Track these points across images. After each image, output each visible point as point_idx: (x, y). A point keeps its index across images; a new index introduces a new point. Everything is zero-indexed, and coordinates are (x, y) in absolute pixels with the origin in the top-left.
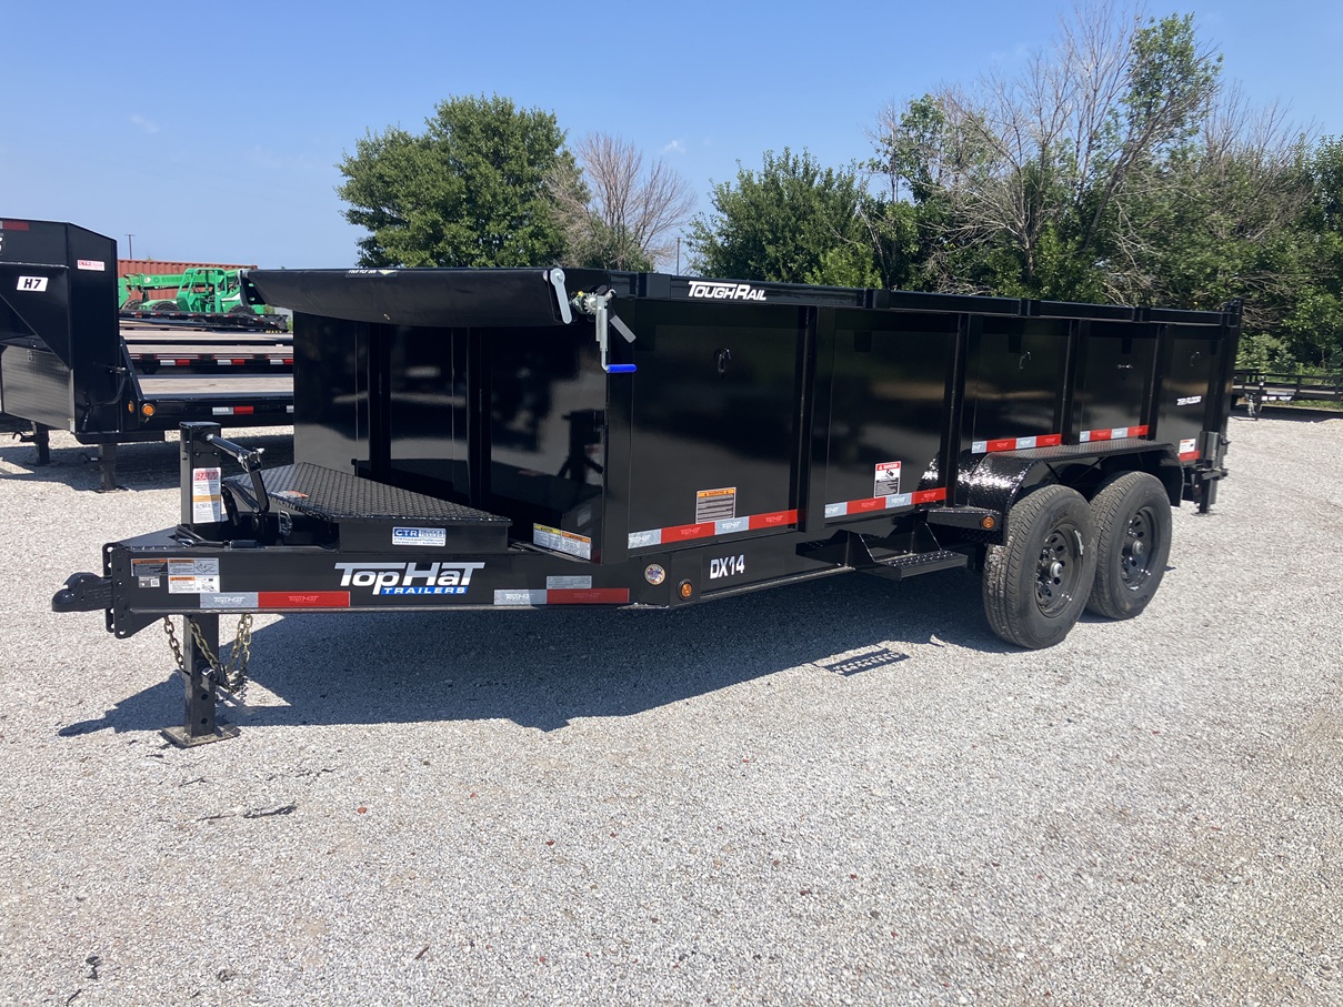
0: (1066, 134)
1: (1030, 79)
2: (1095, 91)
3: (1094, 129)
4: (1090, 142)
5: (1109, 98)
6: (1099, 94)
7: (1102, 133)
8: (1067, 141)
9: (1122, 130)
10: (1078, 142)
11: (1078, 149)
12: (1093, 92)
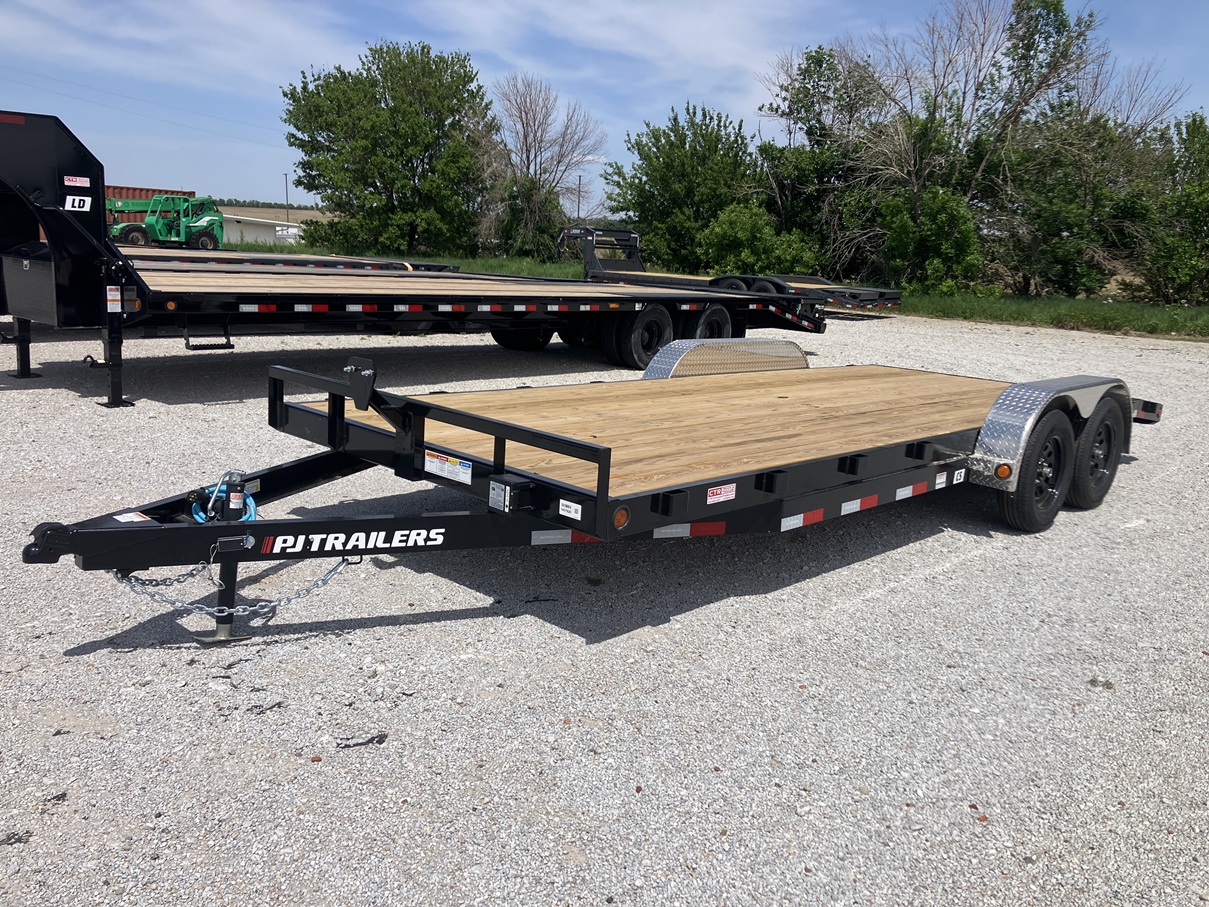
2: (983, 45)
3: (980, 80)
4: (976, 93)
5: (995, 52)
6: (986, 48)
7: (986, 85)
8: (955, 92)
9: (1004, 81)
10: (964, 93)
11: (964, 98)
12: (979, 46)
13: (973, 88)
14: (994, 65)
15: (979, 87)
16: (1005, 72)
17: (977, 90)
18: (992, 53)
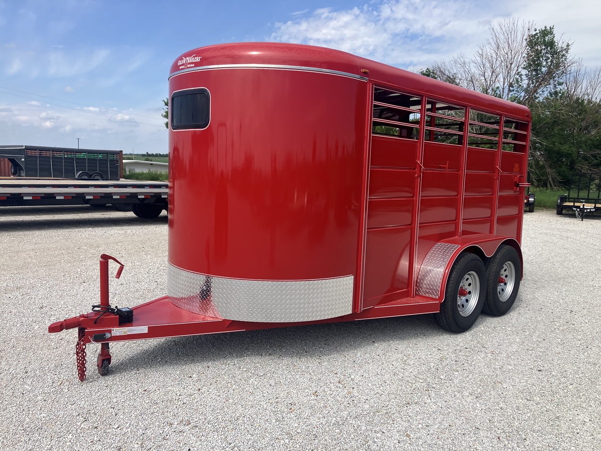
0: (497, 85)
1: (479, 59)
2: (511, 64)
3: (511, 81)
4: (509, 88)
5: (518, 67)
6: (513, 66)
7: (514, 84)
8: (498, 88)
9: (524, 82)
10: (503, 89)
11: (503, 91)
12: (510, 65)
13: (507, 87)
14: (518, 74)
15: (511, 85)
16: (524, 77)
17: (509, 86)
18: (516, 67)
